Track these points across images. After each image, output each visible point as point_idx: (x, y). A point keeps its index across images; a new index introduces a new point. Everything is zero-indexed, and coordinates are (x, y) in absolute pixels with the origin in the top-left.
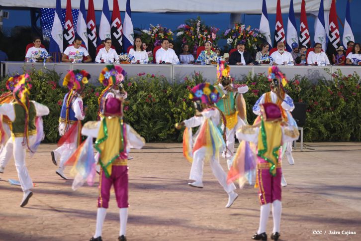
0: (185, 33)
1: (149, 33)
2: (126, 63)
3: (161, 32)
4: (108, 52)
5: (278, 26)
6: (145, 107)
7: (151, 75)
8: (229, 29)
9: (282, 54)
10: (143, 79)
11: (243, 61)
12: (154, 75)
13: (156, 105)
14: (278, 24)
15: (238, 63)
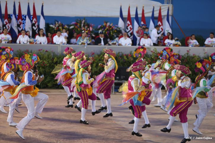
0: (75, 27)
1: (54, 27)
2: (32, 44)
3: (61, 26)
4: (24, 37)
5: (128, 24)
6: (41, 68)
7: (45, 51)
8: (100, 25)
9: (125, 39)
10: (41, 53)
11: (102, 43)
12: (48, 50)
13: (47, 68)
14: (128, 22)
15: (99, 44)
